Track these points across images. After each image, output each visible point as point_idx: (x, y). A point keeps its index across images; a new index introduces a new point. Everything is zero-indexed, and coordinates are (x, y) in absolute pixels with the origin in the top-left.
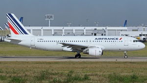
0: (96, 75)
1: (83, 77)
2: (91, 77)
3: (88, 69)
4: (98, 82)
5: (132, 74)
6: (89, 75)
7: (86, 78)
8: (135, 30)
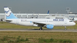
0: (32, 38)
1: (25, 39)
2: (30, 40)
3: (28, 35)
4: (33, 42)
5: (51, 38)
6: (29, 38)
7: (27, 40)
8: (53, 16)
